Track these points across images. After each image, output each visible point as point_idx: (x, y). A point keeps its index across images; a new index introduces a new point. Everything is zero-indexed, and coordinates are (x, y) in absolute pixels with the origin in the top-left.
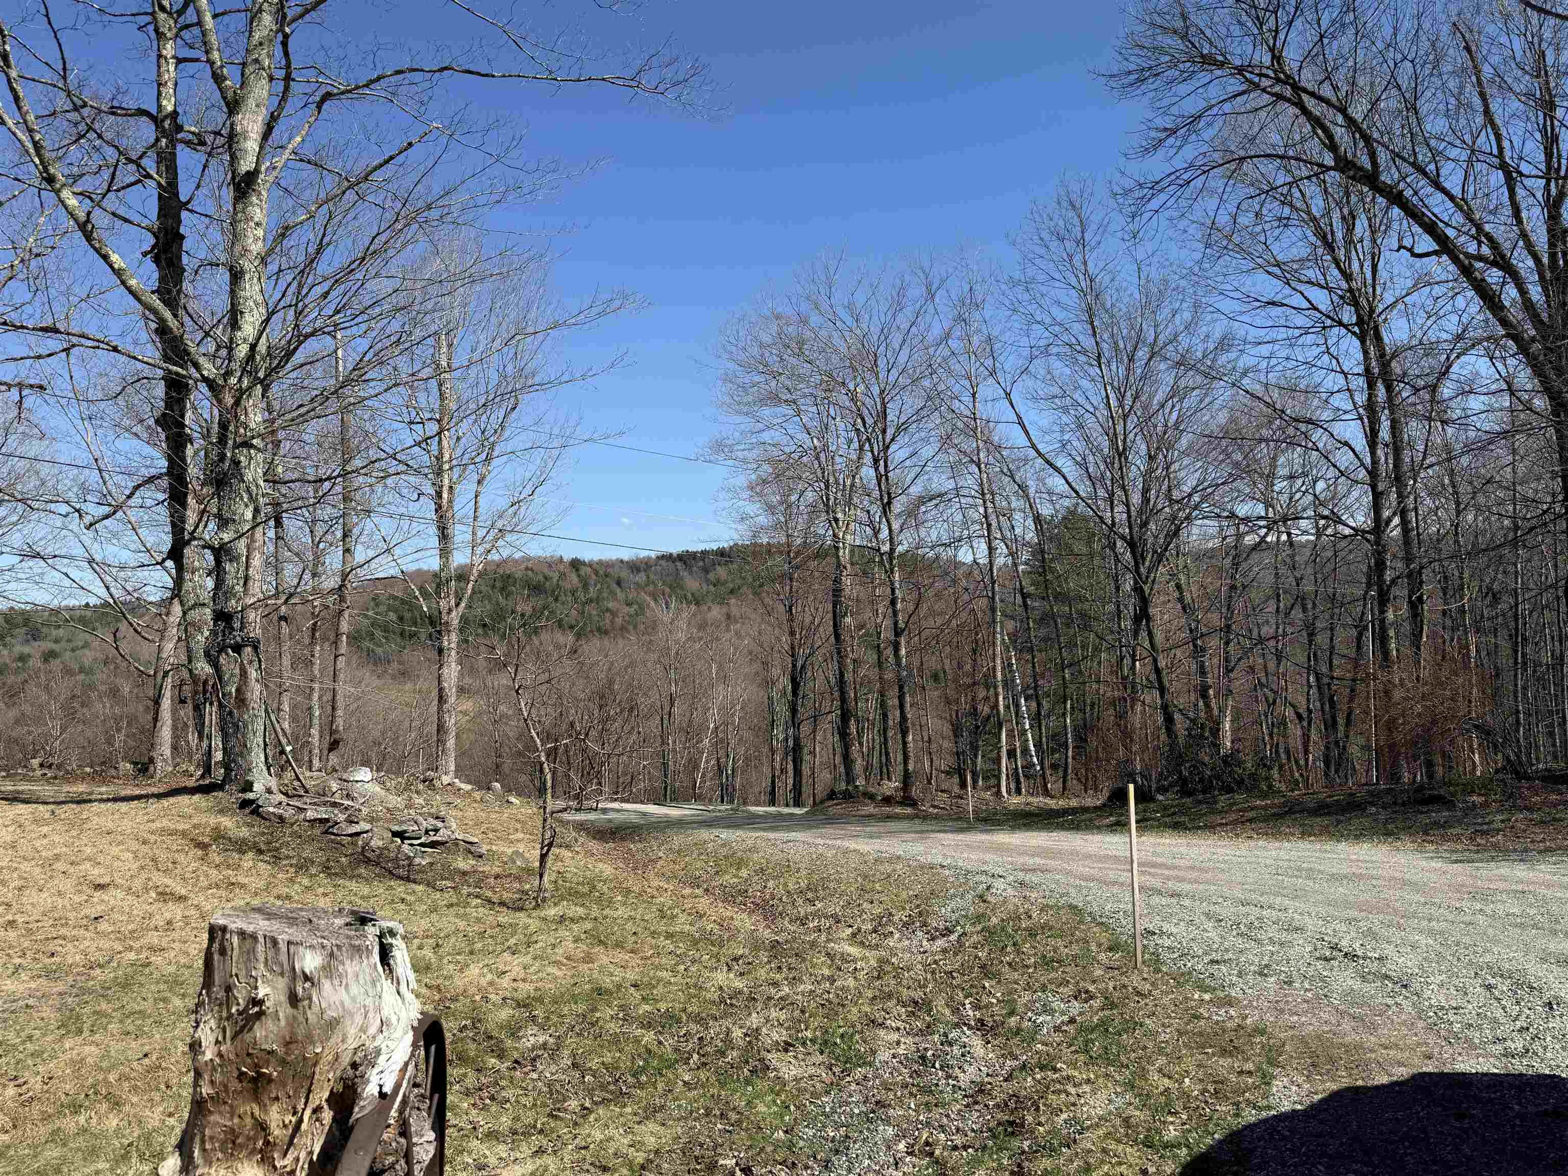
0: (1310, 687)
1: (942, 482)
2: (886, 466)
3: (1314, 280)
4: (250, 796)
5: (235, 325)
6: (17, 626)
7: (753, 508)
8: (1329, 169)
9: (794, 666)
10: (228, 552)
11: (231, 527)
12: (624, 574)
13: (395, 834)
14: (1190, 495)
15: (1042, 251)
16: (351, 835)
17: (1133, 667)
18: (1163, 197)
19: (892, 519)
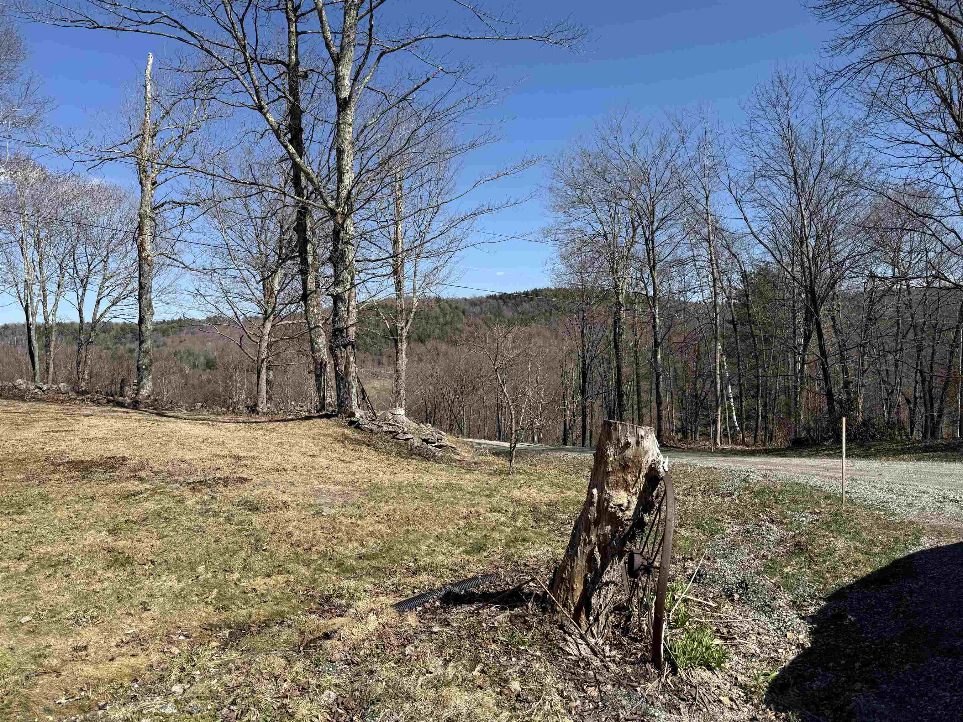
0: (917, 382)
1: (683, 252)
2: (653, 243)
3: (937, 127)
4: (355, 419)
5: (340, 179)
6: (127, 333)
7: (561, 268)
8: (952, 61)
9: (584, 364)
10: (340, 297)
11: (342, 285)
12: (467, 307)
13: (424, 440)
14: (844, 261)
15: (760, 113)
16: (405, 440)
17: (802, 367)
18: (843, 80)
19: (655, 276)
